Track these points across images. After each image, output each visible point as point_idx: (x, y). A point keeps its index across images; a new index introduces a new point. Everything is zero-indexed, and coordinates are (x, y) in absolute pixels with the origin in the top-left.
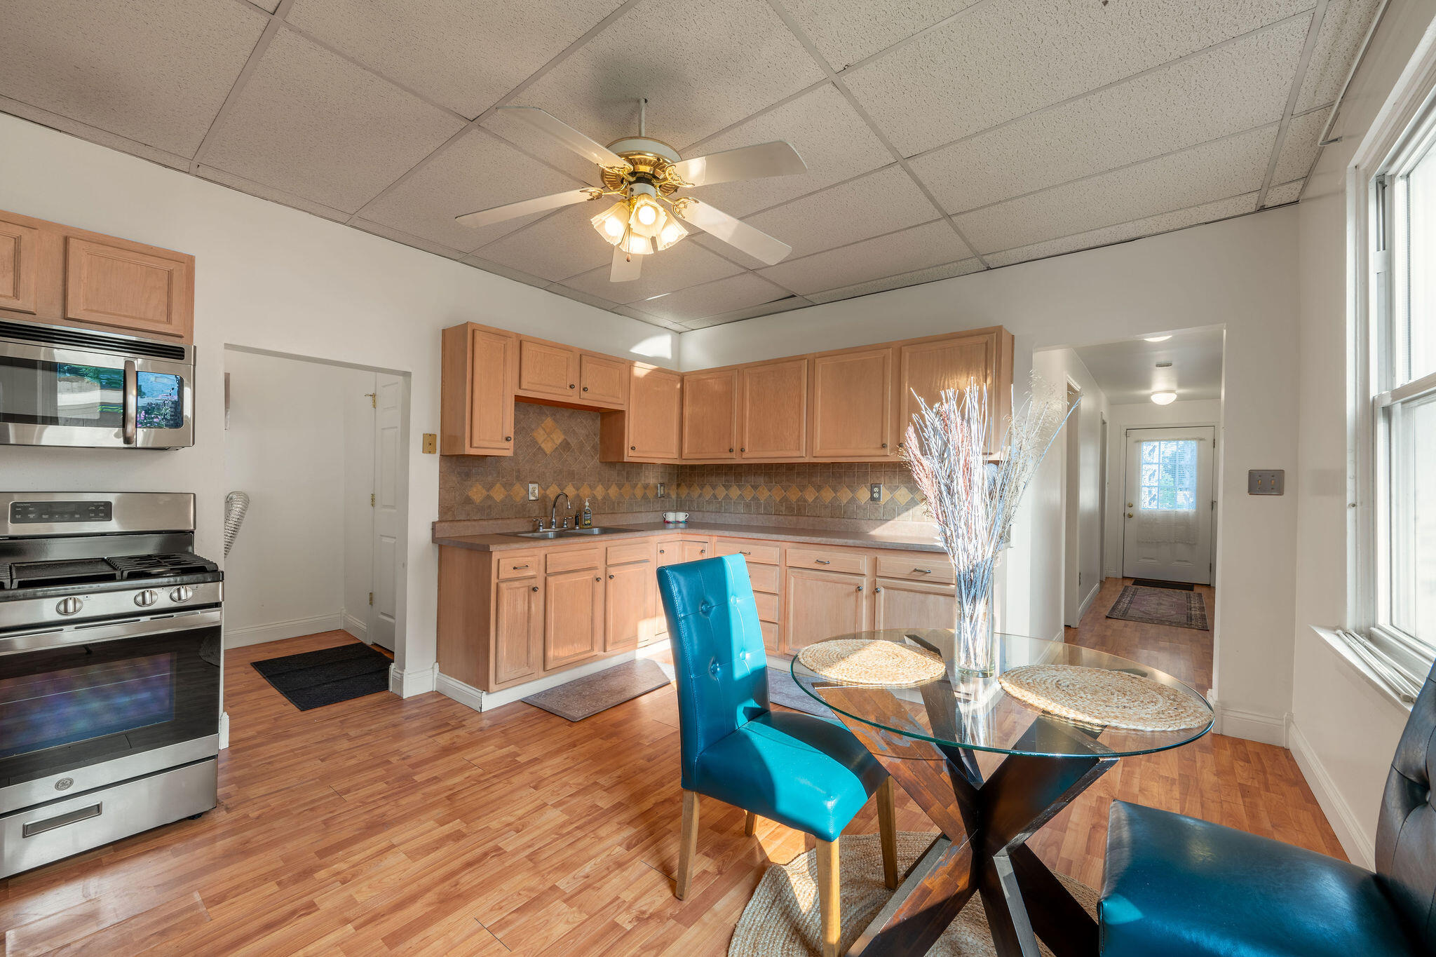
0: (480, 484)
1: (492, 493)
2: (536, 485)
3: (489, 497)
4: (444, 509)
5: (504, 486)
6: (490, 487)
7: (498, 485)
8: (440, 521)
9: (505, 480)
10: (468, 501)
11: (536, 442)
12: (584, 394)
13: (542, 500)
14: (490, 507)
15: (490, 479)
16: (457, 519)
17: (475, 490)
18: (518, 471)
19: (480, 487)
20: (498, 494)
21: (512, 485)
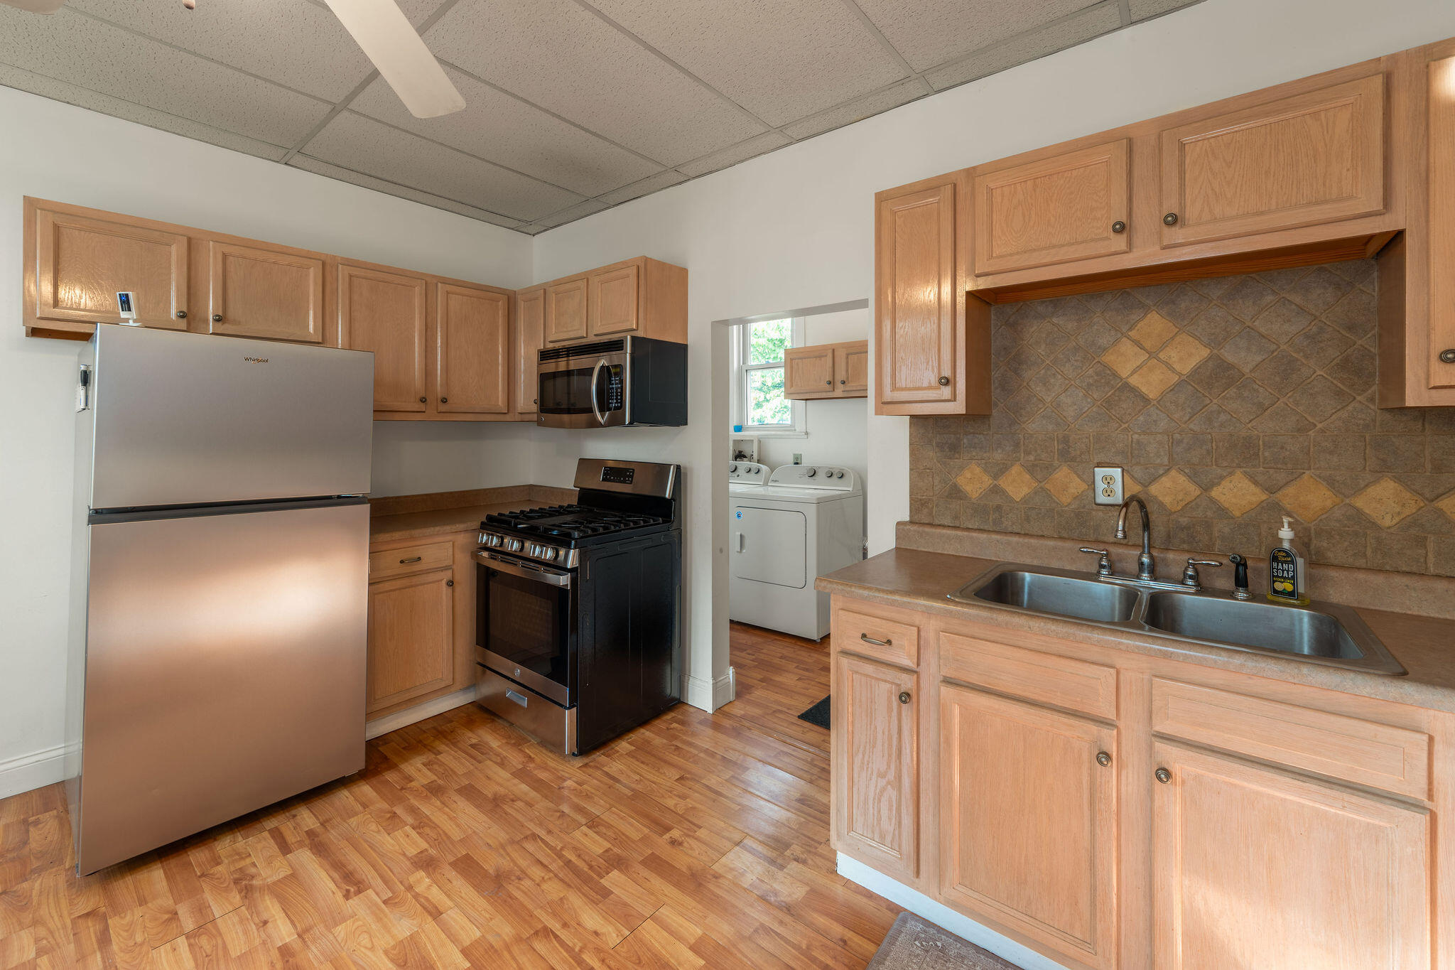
0: (979, 465)
1: (1004, 483)
2: (1117, 473)
3: (995, 490)
4: (918, 503)
5: (1031, 469)
6: (1000, 470)
7: (1016, 469)
8: (911, 522)
9: (1032, 458)
10: (955, 493)
11: (1115, 375)
12: (1177, 234)
13: (1137, 507)
14: (998, 508)
15: (998, 456)
16: (937, 522)
17: (969, 475)
18: (1066, 440)
19: (978, 470)
20: (1018, 485)
21: (1049, 469)
